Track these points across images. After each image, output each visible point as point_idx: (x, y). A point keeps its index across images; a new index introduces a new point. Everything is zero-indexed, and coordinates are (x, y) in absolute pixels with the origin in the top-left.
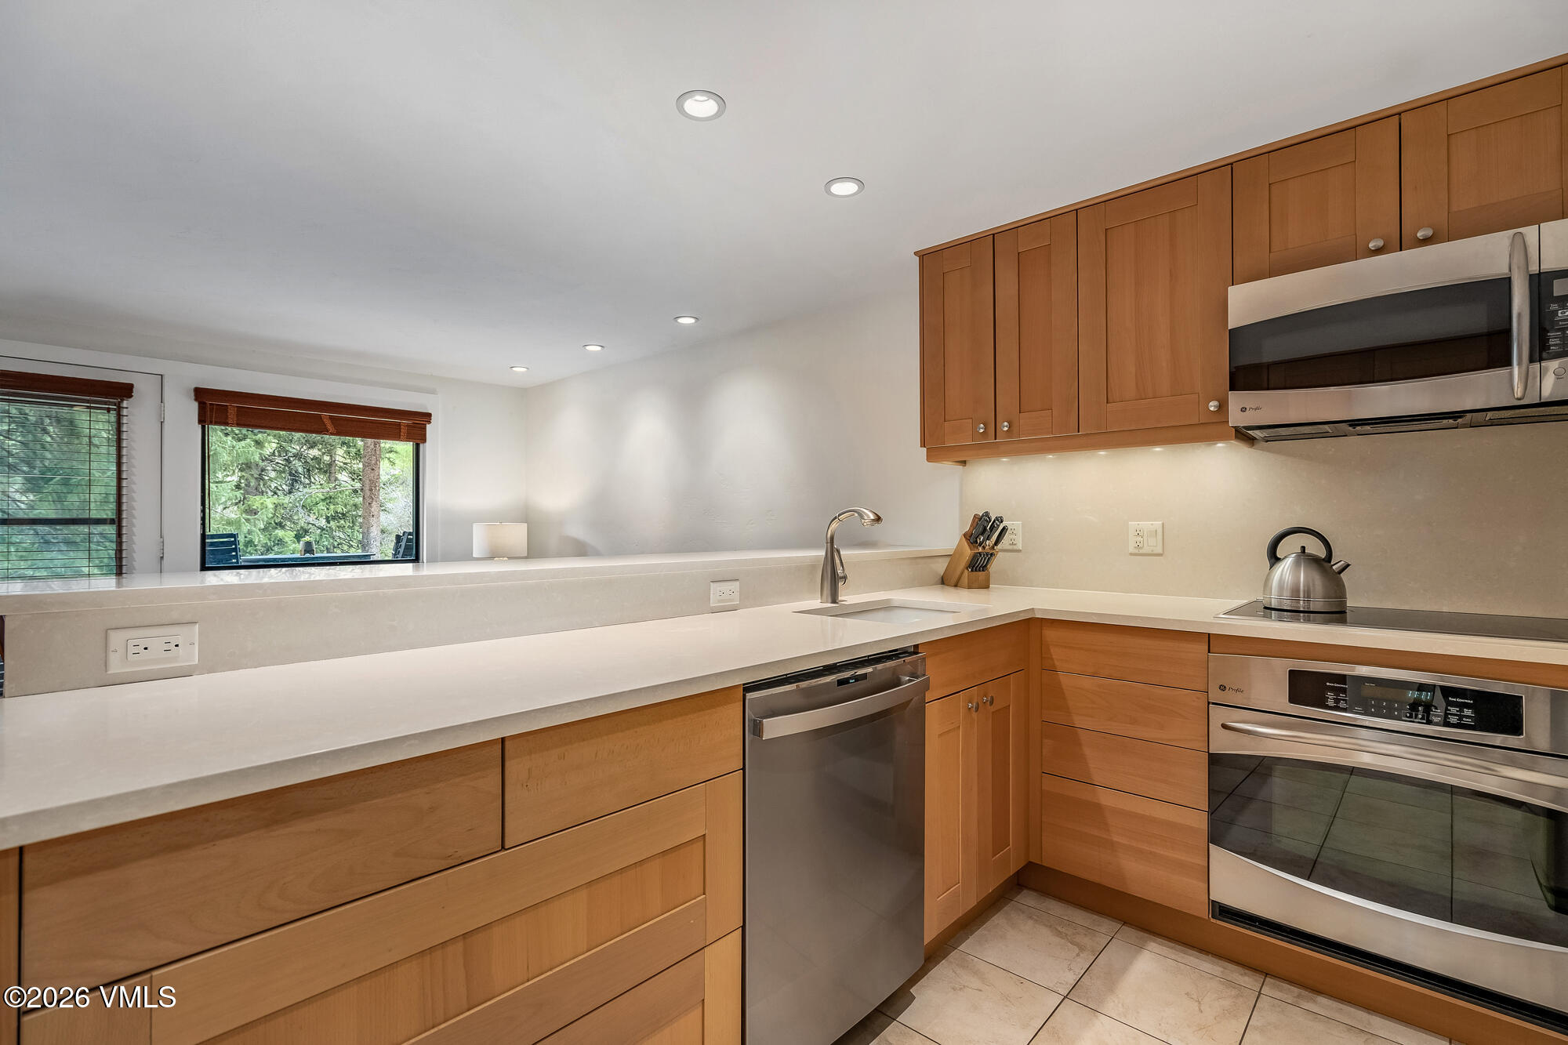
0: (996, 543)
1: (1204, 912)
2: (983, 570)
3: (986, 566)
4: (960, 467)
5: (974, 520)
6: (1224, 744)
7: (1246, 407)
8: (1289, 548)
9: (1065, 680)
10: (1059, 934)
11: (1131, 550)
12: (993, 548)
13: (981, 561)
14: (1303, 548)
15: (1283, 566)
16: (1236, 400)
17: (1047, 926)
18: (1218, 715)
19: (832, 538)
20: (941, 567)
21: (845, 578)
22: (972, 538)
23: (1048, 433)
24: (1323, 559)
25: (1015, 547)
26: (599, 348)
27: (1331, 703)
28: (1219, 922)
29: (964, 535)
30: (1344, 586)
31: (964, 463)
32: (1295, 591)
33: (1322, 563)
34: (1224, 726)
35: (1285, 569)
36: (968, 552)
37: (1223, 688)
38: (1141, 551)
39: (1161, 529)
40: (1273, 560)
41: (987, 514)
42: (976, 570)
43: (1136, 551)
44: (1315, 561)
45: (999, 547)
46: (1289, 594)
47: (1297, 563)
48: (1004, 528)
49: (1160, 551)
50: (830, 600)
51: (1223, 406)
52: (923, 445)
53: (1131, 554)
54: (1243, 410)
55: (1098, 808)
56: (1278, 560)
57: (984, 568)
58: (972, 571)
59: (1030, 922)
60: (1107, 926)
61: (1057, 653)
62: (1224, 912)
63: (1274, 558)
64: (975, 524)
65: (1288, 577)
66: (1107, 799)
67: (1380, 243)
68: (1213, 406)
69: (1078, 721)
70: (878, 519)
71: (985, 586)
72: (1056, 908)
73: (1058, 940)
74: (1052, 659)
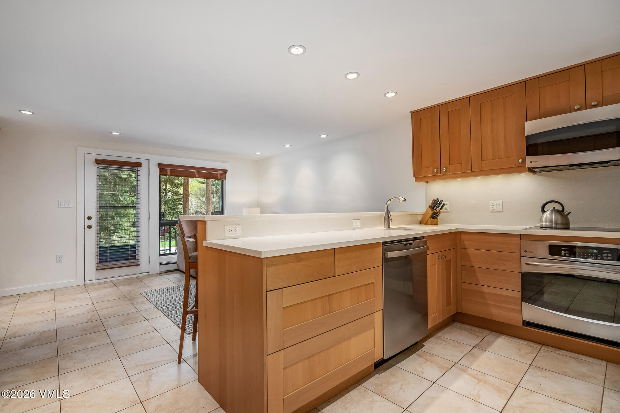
0: (441, 209)
1: (520, 324)
2: (436, 219)
3: (437, 217)
4: (426, 184)
5: (433, 201)
6: (526, 269)
7: (532, 161)
8: (549, 207)
9: (470, 251)
10: (470, 333)
11: (491, 210)
12: (439, 211)
13: (435, 216)
14: (554, 207)
15: (546, 214)
16: (528, 159)
17: (465, 331)
18: (524, 260)
19: (388, 207)
20: (420, 217)
21: (392, 220)
22: (432, 207)
23: (459, 171)
24: (561, 211)
25: (447, 211)
26: (289, 146)
27: (563, 254)
28: (526, 327)
29: (429, 207)
30: (569, 219)
31: (427, 182)
32: (551, 221)
33: (561, 212)
34: (527, 264)
35: (547, 214)
36: (431, 212)
37: (526, 251)
38: (494, 211)
39: (502, 203)
40: (543, 212)
41: (438, 199)
42: (433, 219)
43: (492, 211)
44: (558, 211)
45: (441, 211)
46: (549, 222)
47: (552, 212)
48: (444, 204)
49: (501, 211)
50: (387, 226)
51: (524, 161)
52: (414, 176)
53: (491, 212)
54: (531, 162)
55: (482, 293)
56: (545, 211)
57: (436, 218)
58: (432, 219)
59: (459, 330)
60: (485, 332)
61: (467, 243)
62: (528, 324)
63: (543, 211)
64: (433, 203)
65: (549, 217)
66: (485, 290)
67: (579, 107)
68: (520, 161)
69: (475, 265)
70: (405, 200)
71: (437, 224)
72: (468, 327)
73: (469, 334)
74: (465, 245)
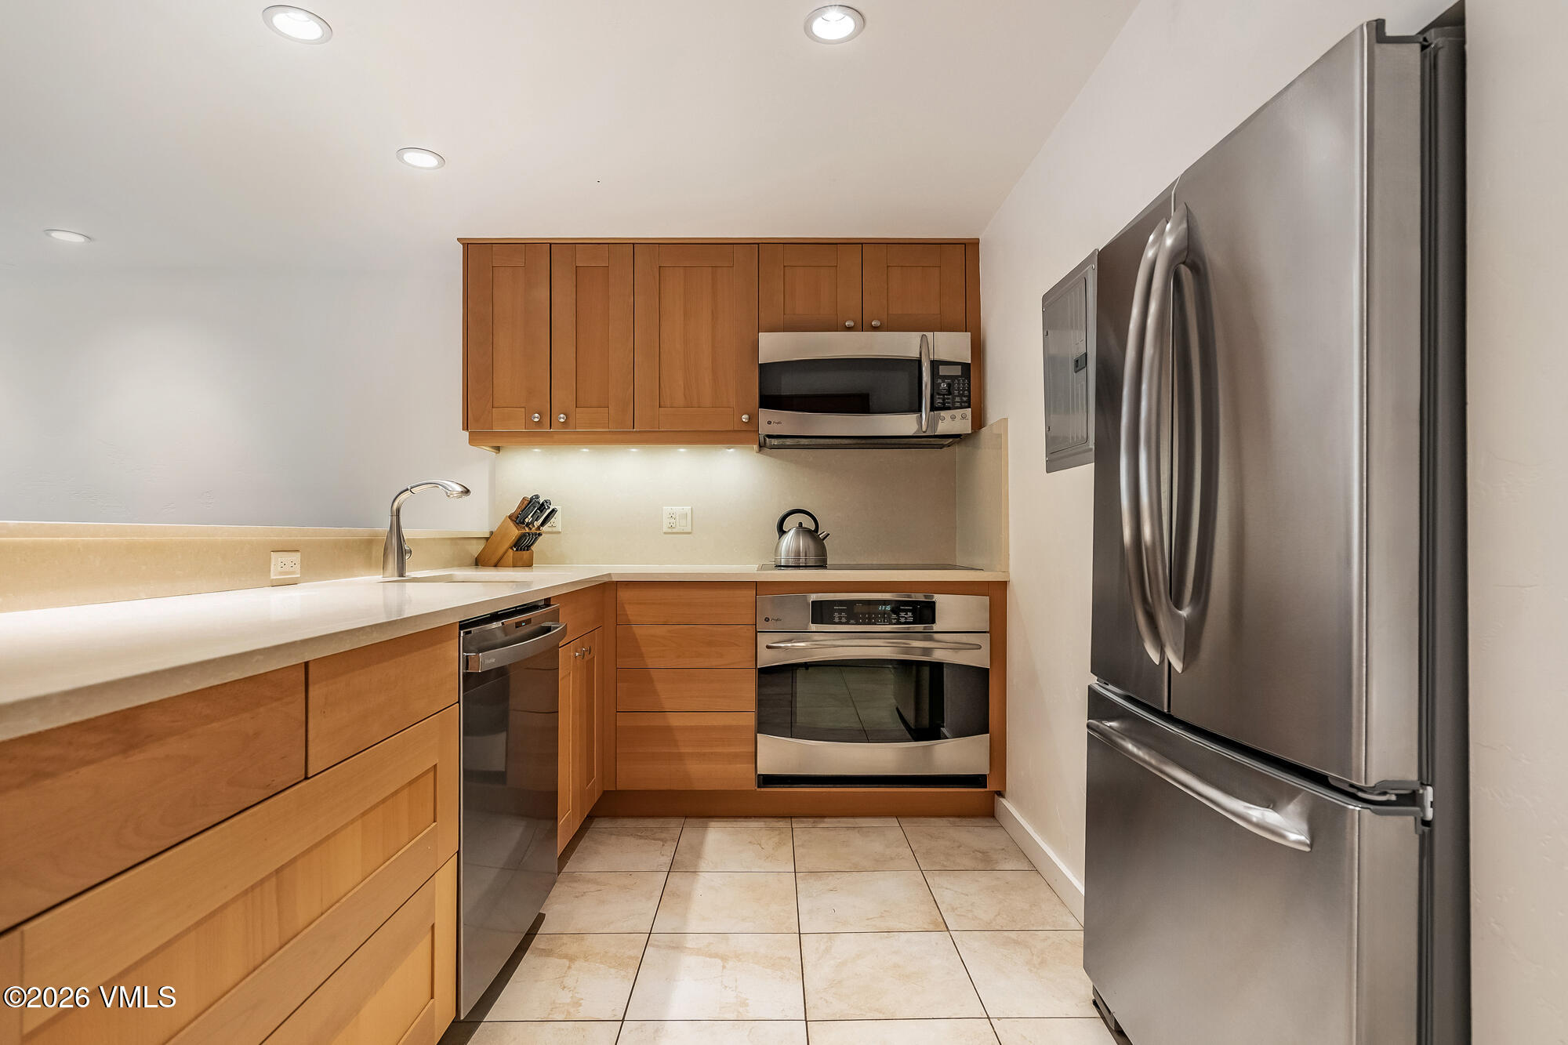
0: (543, 524)
1: (751, 785)
2: (528, 550)
3: (530, 546)
4: (492, 454)
5: (522, 502)
6: (767, 658)
7: (774, 421)
8: (791, 523)
9: (639, 631)
10: (641, 837)
11: (665, 529)
12: (539, 528)
13: (526, 542)
14: (801, 524)
15: (786, 540)
16: (765, 415)
17: (628, 836)
18: (764, 640)
20: (476, 549)
21: (410, 552)
22: (518, 519)
23: (603, 428)
24: (811, 531)
25: (554, 530)
27: (837, 620)
28: (762, 790)
29: (510, 517)
31: (498, 449)
32: (798, 553)
33: (813, 534)
34: (768, 647)
35: (789, 541)
36: (515, 532)
37: (767, 620)
38: (674, 531)
39: (690, 511)
40: (781, 533)
41: (537, 497)
42: (521, 550)
43: (670, 531)
44: (808, 531)
45: (544, 529)
46: (793, 555)
47: (797, 533)
48: (553, 510)
49: (690, 531)
50: (396, 574)
51: (753, 419)
52: (466, 427)
53: (665, 533)
54: (769, 423)
55: (668, 730)
56: (784, 532)
57: (528, 547)
58: (517, 550)
59: (613, 837)
60: (674, 824)
61: (631, 611)
62: (767, 780)
63: (782, 532)
64: (524, 506)
65: (793, 545)
66: (675, 721)
67: (852, 324)
68: (745, 418)
69: (650, 663)
70: (467, 492)
71: (529, 564)
72: (630, 823)
73: (643, 841)
74: (627, 615)
